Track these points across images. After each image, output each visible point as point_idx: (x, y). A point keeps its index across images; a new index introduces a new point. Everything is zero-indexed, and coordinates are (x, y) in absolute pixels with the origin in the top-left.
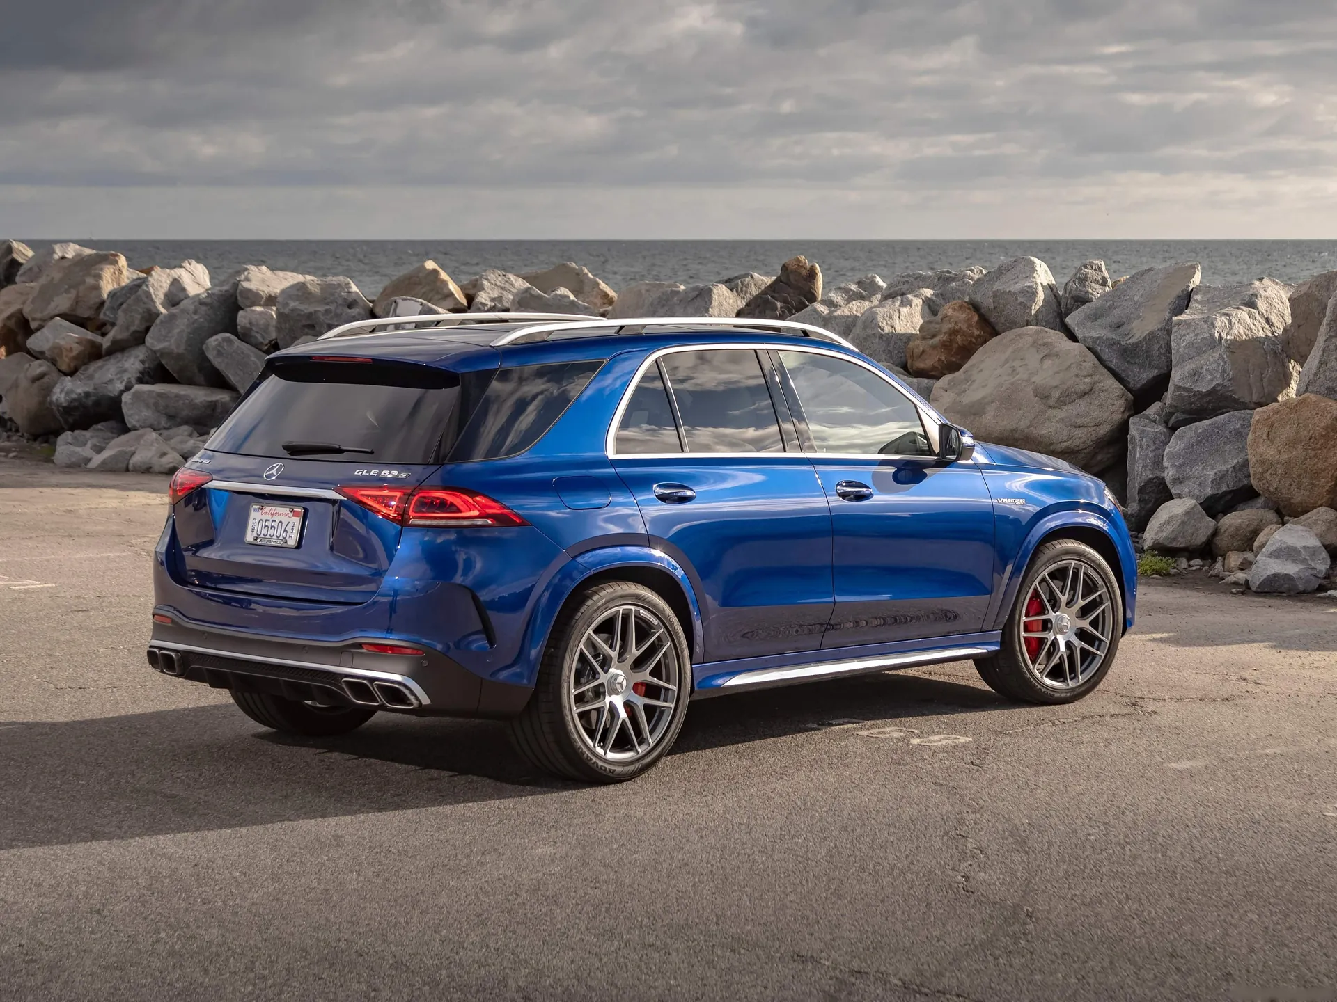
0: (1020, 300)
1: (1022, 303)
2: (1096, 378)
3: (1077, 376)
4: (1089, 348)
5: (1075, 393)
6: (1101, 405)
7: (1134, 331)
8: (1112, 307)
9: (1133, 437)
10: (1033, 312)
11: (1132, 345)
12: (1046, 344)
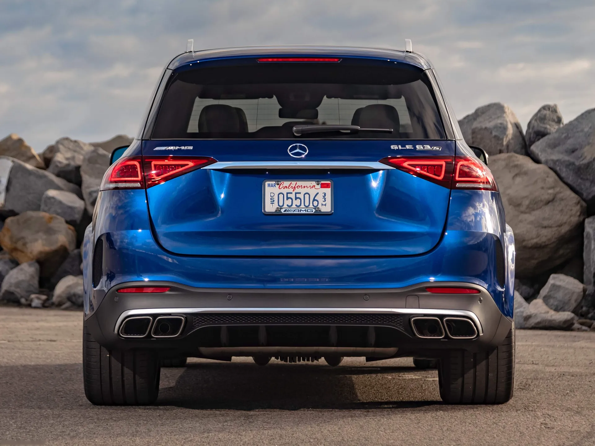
0: (494, 133)
1: (495, 136)
2: (557, 189)
3: (542, 188)
4: (551, 168)
5: (541, 201)
6: (562, 211)
7: (586, 154)
8: (567, 138)
9: (588, 233)
10: (505, 143)
11: (585, 165)
12: (516, 166)
